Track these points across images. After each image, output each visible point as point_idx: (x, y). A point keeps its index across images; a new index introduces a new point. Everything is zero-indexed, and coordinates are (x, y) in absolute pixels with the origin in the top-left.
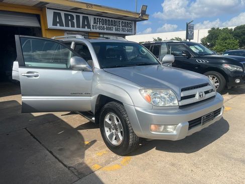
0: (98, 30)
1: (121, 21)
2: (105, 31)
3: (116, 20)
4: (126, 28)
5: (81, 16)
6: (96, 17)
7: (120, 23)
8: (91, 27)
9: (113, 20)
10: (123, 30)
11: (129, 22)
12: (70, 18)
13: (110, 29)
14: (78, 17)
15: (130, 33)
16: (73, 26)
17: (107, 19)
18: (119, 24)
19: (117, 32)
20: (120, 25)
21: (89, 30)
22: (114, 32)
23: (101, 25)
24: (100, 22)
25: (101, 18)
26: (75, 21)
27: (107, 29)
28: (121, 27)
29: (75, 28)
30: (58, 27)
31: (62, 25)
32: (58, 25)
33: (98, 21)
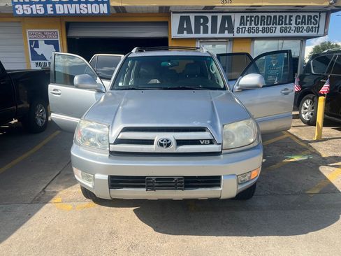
0: (246, 35)
1: (295, 15)
2: (260, 34)
3: (284, 15)
4: (305, 27)
5: (220, 17)
6: (245, 15)
7: (293, 19)
8: (235, 30)
9: (278, 15)
10: (297, 29)
11: (313, 14)
12: (202, 22)
13: (270, 30)
14: (214, 19)
15: (314, 34)
16: (206, 31)
17: (266, 15)
18: (290, 20)
19: (284, 34)
20: (293, 22)
21: (231, 35)
22: (278, 34)
23: (253, 25)
24: (251, 21)
25: (255, 15)
26: (209, 24)
27: (263, 31)
28: (294, 25)
29: (210, 35)
30: (185, 35)
31: (190, 32)
32: (185, 32)
33: (247, 21)
